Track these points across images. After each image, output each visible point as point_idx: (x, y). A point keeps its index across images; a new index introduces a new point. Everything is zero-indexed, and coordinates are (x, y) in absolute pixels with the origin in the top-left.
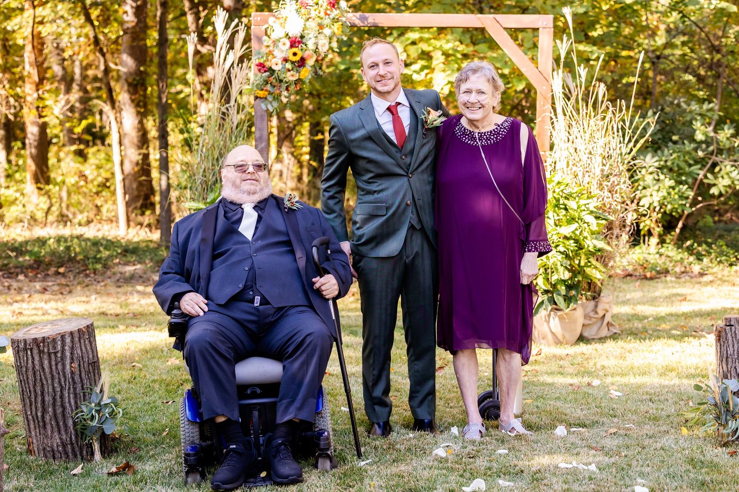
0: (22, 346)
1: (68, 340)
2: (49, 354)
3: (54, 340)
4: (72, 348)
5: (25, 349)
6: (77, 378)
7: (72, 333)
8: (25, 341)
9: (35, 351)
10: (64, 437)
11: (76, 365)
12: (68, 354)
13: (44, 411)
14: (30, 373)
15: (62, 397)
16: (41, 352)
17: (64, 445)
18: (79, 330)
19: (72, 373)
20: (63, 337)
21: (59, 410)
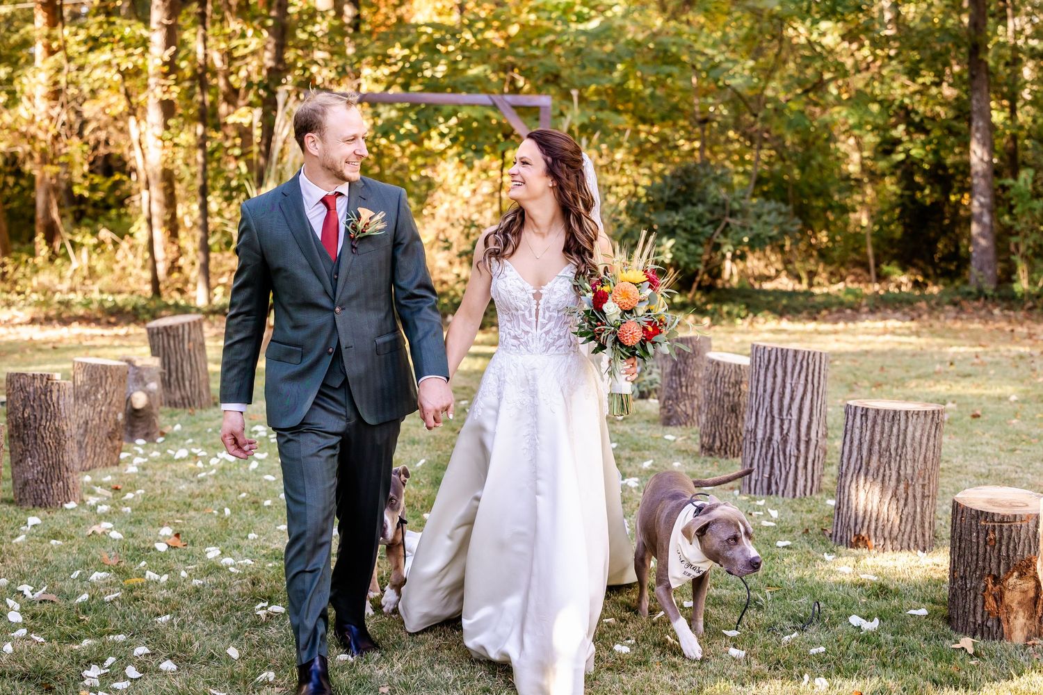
0: (155, 331)
1: (187, 328)
2: (174, 337)
3: (177, 328)
4: (189, 334)
5: (158, 333)
6: (192, 354)
7: (189, 324)
8: (158, 328)
9: (165, 334)
10: (183, 393)
11: (191, 344)
12: (186, 337)
13: (170, 375)
14: (161, 350)
15: (182, 366)
16: (168, 335)
17: (183, 399)
18: (194, 322)
19: (189, 350)
20: (183, 325)
21: (180, 375)
